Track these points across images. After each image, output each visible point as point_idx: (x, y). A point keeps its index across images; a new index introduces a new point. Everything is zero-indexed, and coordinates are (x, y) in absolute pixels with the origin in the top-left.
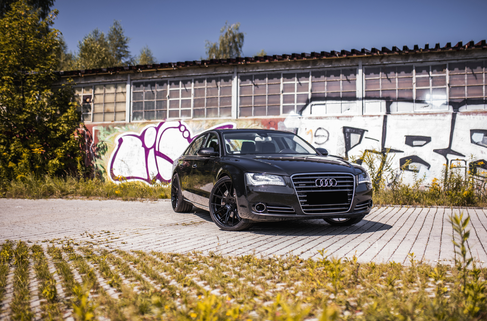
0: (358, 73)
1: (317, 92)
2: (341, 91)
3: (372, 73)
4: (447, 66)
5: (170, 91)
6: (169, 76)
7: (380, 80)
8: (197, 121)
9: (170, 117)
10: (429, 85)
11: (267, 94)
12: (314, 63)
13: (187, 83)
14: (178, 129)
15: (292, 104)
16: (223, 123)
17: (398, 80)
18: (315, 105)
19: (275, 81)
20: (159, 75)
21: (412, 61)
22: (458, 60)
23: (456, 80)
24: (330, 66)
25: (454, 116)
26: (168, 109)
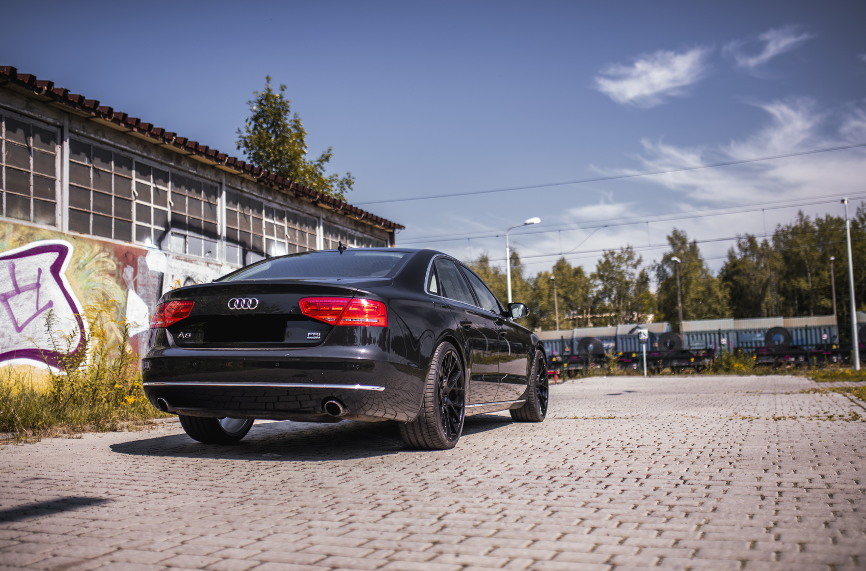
0: (220, 197)
1: (178, 212)
2: (203, 219)
3: (232, 200)
4: (287, 214)
10: (274, 235)
11: (113, 194)
15: (147, 225)
17: (252, 220)
18: (176, 234)
19: (124, 172)
21: (265, 197)
23: (291, 235)
24: (195, 172)
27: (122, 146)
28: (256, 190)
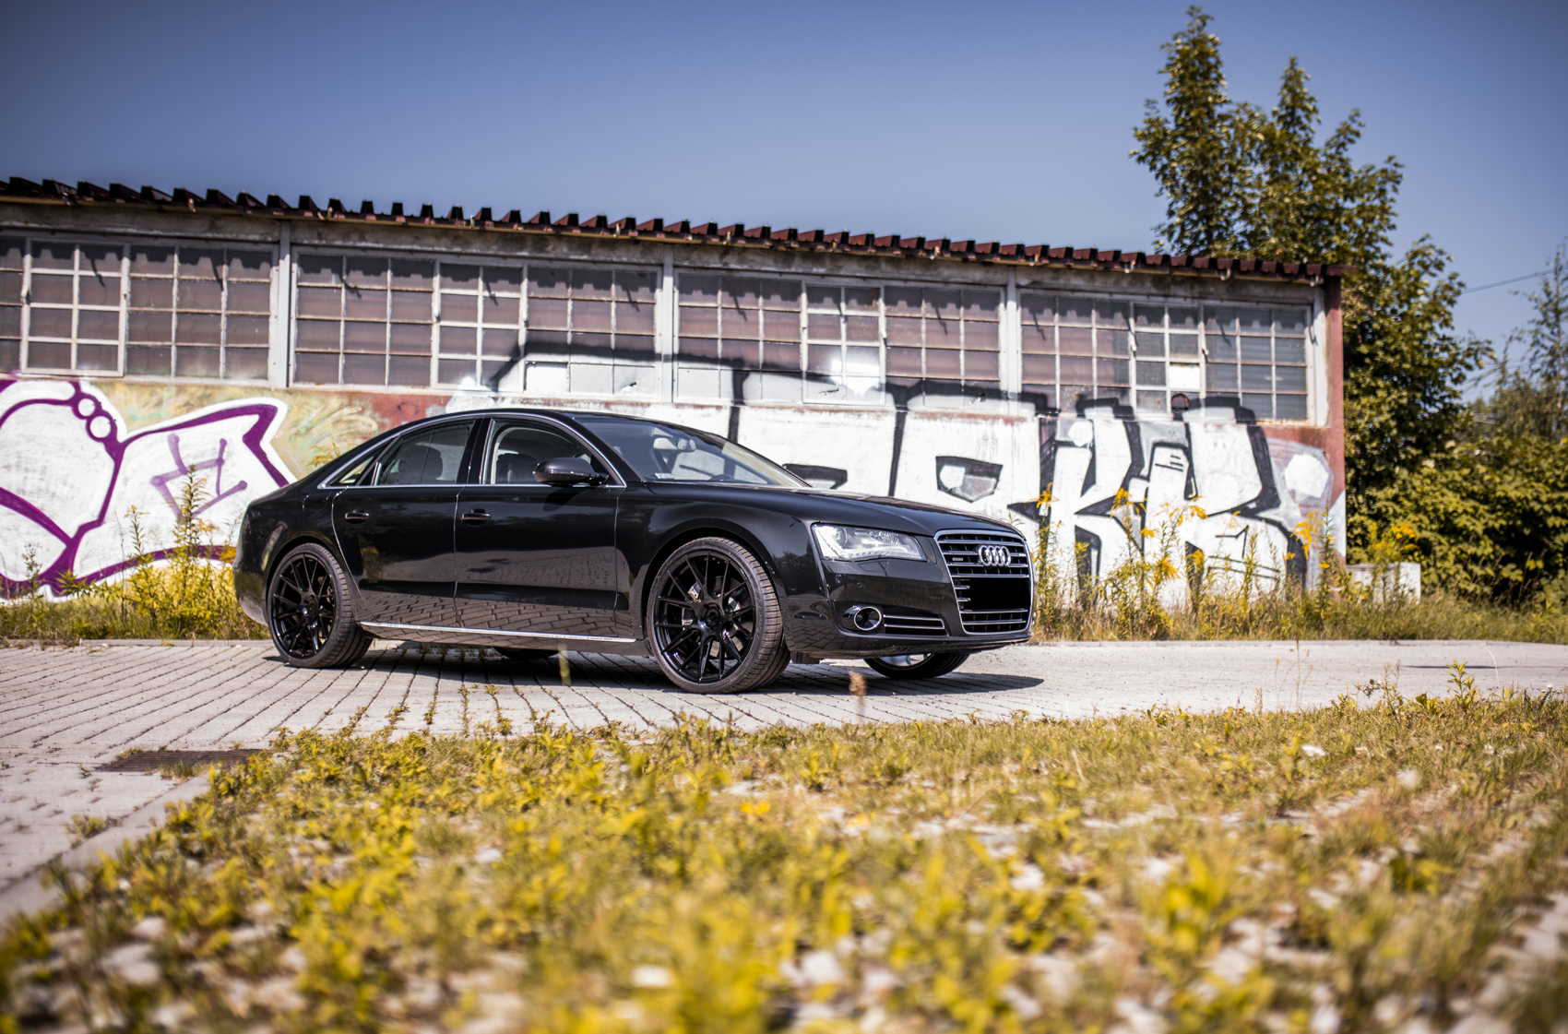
0: (662, 287)
1: (545, 328)
2: (613, 331)
3: (697, 289)
4: (882, 292)
5: (33, 275)
6: (32, 225)
7: (719, 311)
8: (142, 385)
9: (31, 363)
10: (838, 336)
11: (388, 320)
12: (540, 242)
13: (102, 257)
14: (69, 409)
15: (468, 357)
16: (240, 398)
17: (765, 316)
18: (538, 363)
19: (415, 282)
21: (800, 270)
22: (906, 280)
23: (902, 330)
24: (585, 257)
25: (900, 420)
26: (26, 338)
28: (769, 262)
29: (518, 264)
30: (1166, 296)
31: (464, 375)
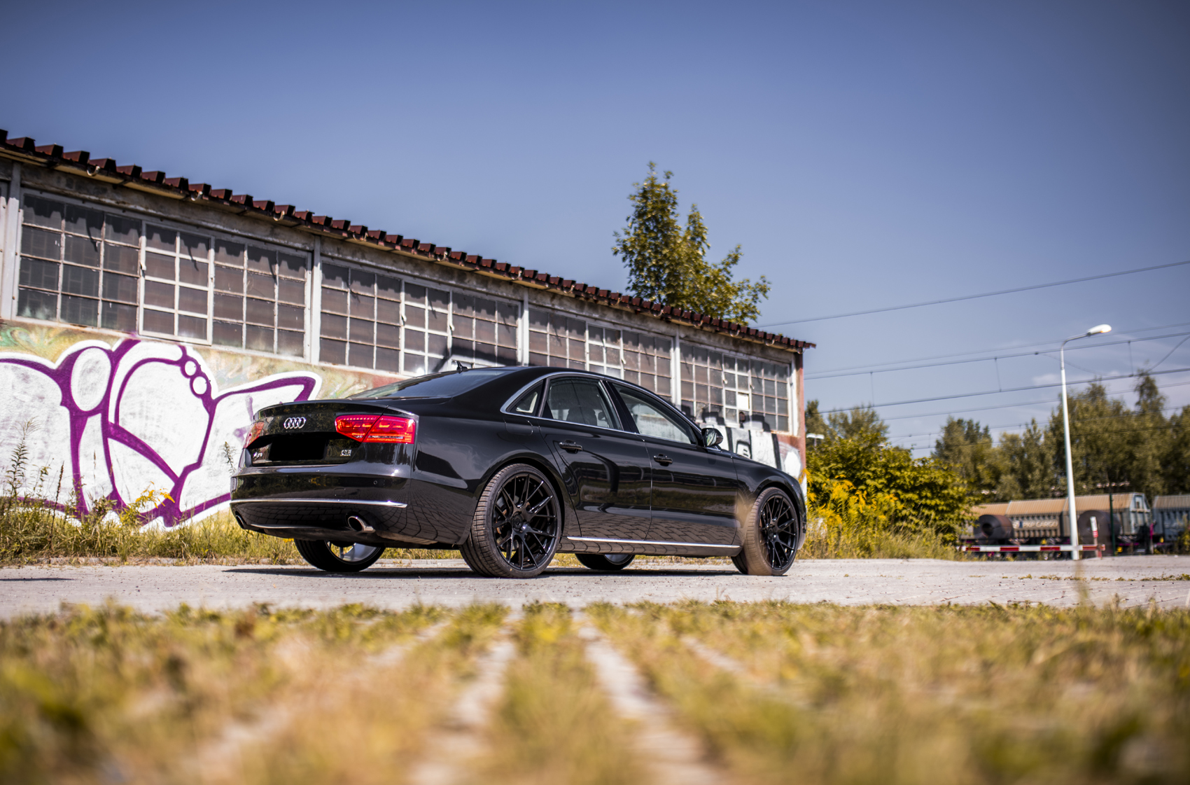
0: (521, 317)
1: (461, 337)
2: (497, 343)
3: (538, 320)
4: (622, 334)
5: (148, 252)
6: (151, 211)
9: (145, 328)
10: (602, 360)
11: (375, 320)
12: (462, 275)
13: (196, 246)
14: (178, 368)
15: (420, 353)
17: (569, 343)
19: (389, 295)
20: (121, 199)
24: (484, 290)
26: (142, 306)
27: (387, 267)
28: (574, 306)
29: (447, 289)
30: (737, 351)
31: (418, 367)
